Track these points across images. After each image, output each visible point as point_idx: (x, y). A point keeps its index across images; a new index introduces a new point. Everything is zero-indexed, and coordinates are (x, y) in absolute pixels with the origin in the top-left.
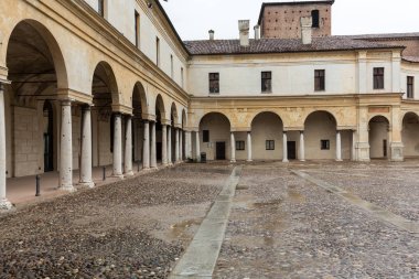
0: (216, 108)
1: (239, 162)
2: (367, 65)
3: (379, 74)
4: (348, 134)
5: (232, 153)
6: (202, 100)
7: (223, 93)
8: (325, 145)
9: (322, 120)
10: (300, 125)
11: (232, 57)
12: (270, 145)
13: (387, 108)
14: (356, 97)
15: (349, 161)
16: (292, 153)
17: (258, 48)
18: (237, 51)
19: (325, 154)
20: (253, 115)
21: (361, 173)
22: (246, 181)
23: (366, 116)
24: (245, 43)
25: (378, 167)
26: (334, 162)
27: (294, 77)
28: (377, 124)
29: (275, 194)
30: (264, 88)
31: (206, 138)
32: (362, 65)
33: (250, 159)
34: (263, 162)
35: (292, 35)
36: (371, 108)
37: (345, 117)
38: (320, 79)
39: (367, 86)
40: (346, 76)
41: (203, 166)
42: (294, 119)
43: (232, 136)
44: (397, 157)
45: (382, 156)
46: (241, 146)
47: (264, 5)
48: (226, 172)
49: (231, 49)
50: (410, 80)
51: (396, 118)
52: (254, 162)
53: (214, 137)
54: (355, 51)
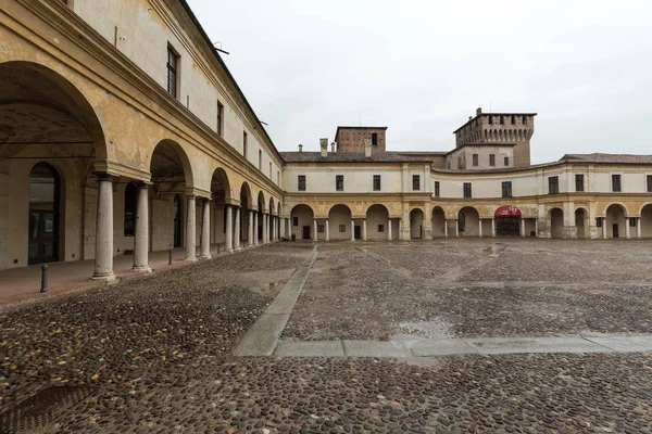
0: (304, 201)
1: (320, 241)
2: (408, 174)
3: (416, 179)
4: (396, 221)
5: (315, 234)
6: (293, 195)
7: (308, 190)
8: (381, 228)
9: (378, 211)
10: (364, 215)
11: (314, 167)
12: (342, 229)
13: (422, 203)
14: (401, 195)
15: (397, 240)
16: (358, 234)
17: (334, 159)
18: (319, 161)
19: (381, 235)
20: (330, 207)
21: (403, 248)
22: (323, 254)
23: (408, 208)
24: (324, 155)
25: (414, 244)
26: (387, 240)
27: (359, 180)
28: (416, 215)
29: (342, 262)
30: (338, 188)
31: (295, 223)
32: (405, 173)
33: (328, 239)
34: (337, 241)
35: (359, 150)
36: (412, 203)
37: (394, 209)
38: (377, 181)
39: (409, 188)
40: (394, 181)
41: (292, 244)
42: (359, 210)
43: (315, 222)
44: (429, 237)
45: (418, 236)
46: (321, 229)
47: (339, 128)
48: (311, 248)
49: (314, 158)
50: (437, 184)
51: (428, 210)
52: (330, 241)
53: (302, 222)
54: (400, 163)
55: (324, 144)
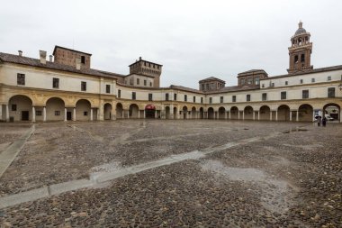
1: (37, 122)
2: (104, 84)
3: (108, 87)
4: (96, 110)
5: (33, 116)
6: (11, 87)
7: (27, 85)
8: (86, 114)
9: (84, 103)
10: (74, 105)
11: (34, 69)
12: (57, 113)
13: (111, 100)
14: (99, 95)
15: (96, 120)
16: (69, 116)
17: (51, 66)
18: (38, 65)
19: (86, 117)
20: (47, 98)
21: (99, 125)
22: (39, 130)
23: (103, 103)
24: (43, 62)
25: (106, 123)
26: (89, 121)
27: (70, 83)
28: (107, 107)
29: (55, 135)
30: (54, 86)
31: (14, 108)
32: (102, 83)
33: (45, 119)
34: (53, 121)
35: (72, 64)
36: (105, 100)
37: (95, 103)
38: (84, 86)
39: (103, 91)
41: (11, 124)
42: (70, 102)
43: (33, 109)
44: (114, 119)
45: (108, 119)
46: (39, 113)
47: (56, 47)
48: (29, 127)
49: (34, 63)
50: (119, 91)
51: (114, 104)
52: (47, 121)
53: (21, 108)
54: (99, 77)
55: (43, 54)
